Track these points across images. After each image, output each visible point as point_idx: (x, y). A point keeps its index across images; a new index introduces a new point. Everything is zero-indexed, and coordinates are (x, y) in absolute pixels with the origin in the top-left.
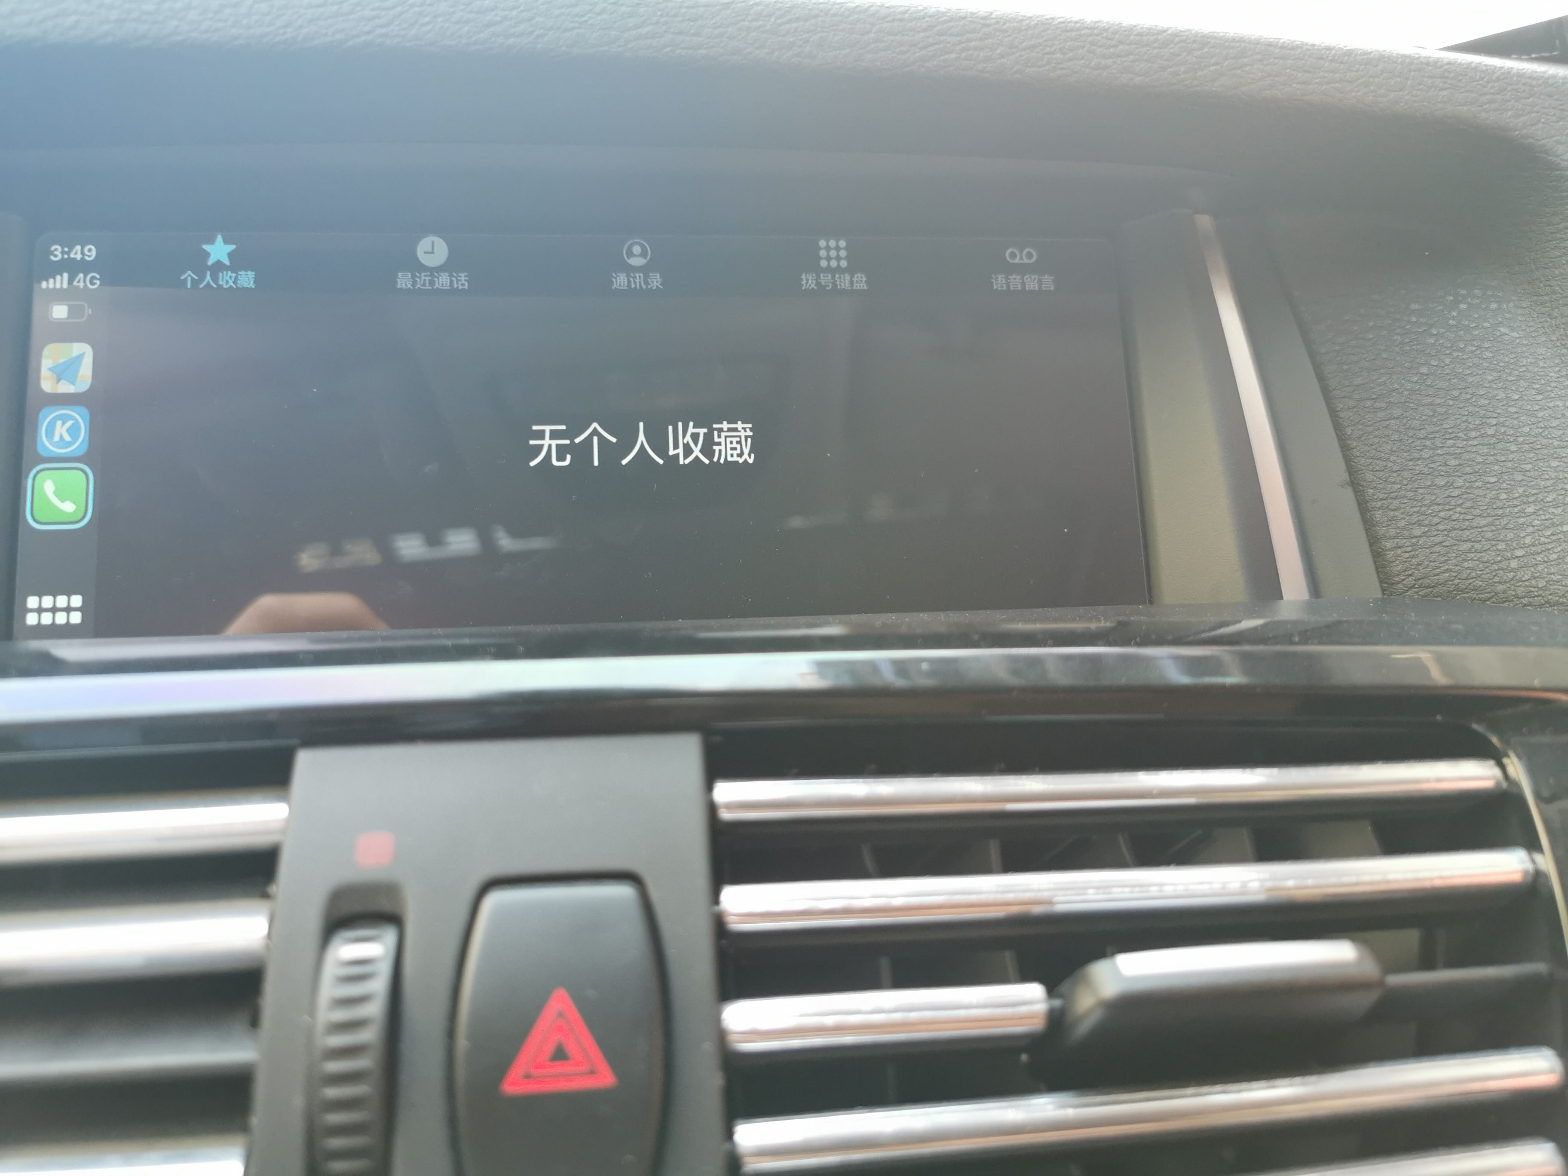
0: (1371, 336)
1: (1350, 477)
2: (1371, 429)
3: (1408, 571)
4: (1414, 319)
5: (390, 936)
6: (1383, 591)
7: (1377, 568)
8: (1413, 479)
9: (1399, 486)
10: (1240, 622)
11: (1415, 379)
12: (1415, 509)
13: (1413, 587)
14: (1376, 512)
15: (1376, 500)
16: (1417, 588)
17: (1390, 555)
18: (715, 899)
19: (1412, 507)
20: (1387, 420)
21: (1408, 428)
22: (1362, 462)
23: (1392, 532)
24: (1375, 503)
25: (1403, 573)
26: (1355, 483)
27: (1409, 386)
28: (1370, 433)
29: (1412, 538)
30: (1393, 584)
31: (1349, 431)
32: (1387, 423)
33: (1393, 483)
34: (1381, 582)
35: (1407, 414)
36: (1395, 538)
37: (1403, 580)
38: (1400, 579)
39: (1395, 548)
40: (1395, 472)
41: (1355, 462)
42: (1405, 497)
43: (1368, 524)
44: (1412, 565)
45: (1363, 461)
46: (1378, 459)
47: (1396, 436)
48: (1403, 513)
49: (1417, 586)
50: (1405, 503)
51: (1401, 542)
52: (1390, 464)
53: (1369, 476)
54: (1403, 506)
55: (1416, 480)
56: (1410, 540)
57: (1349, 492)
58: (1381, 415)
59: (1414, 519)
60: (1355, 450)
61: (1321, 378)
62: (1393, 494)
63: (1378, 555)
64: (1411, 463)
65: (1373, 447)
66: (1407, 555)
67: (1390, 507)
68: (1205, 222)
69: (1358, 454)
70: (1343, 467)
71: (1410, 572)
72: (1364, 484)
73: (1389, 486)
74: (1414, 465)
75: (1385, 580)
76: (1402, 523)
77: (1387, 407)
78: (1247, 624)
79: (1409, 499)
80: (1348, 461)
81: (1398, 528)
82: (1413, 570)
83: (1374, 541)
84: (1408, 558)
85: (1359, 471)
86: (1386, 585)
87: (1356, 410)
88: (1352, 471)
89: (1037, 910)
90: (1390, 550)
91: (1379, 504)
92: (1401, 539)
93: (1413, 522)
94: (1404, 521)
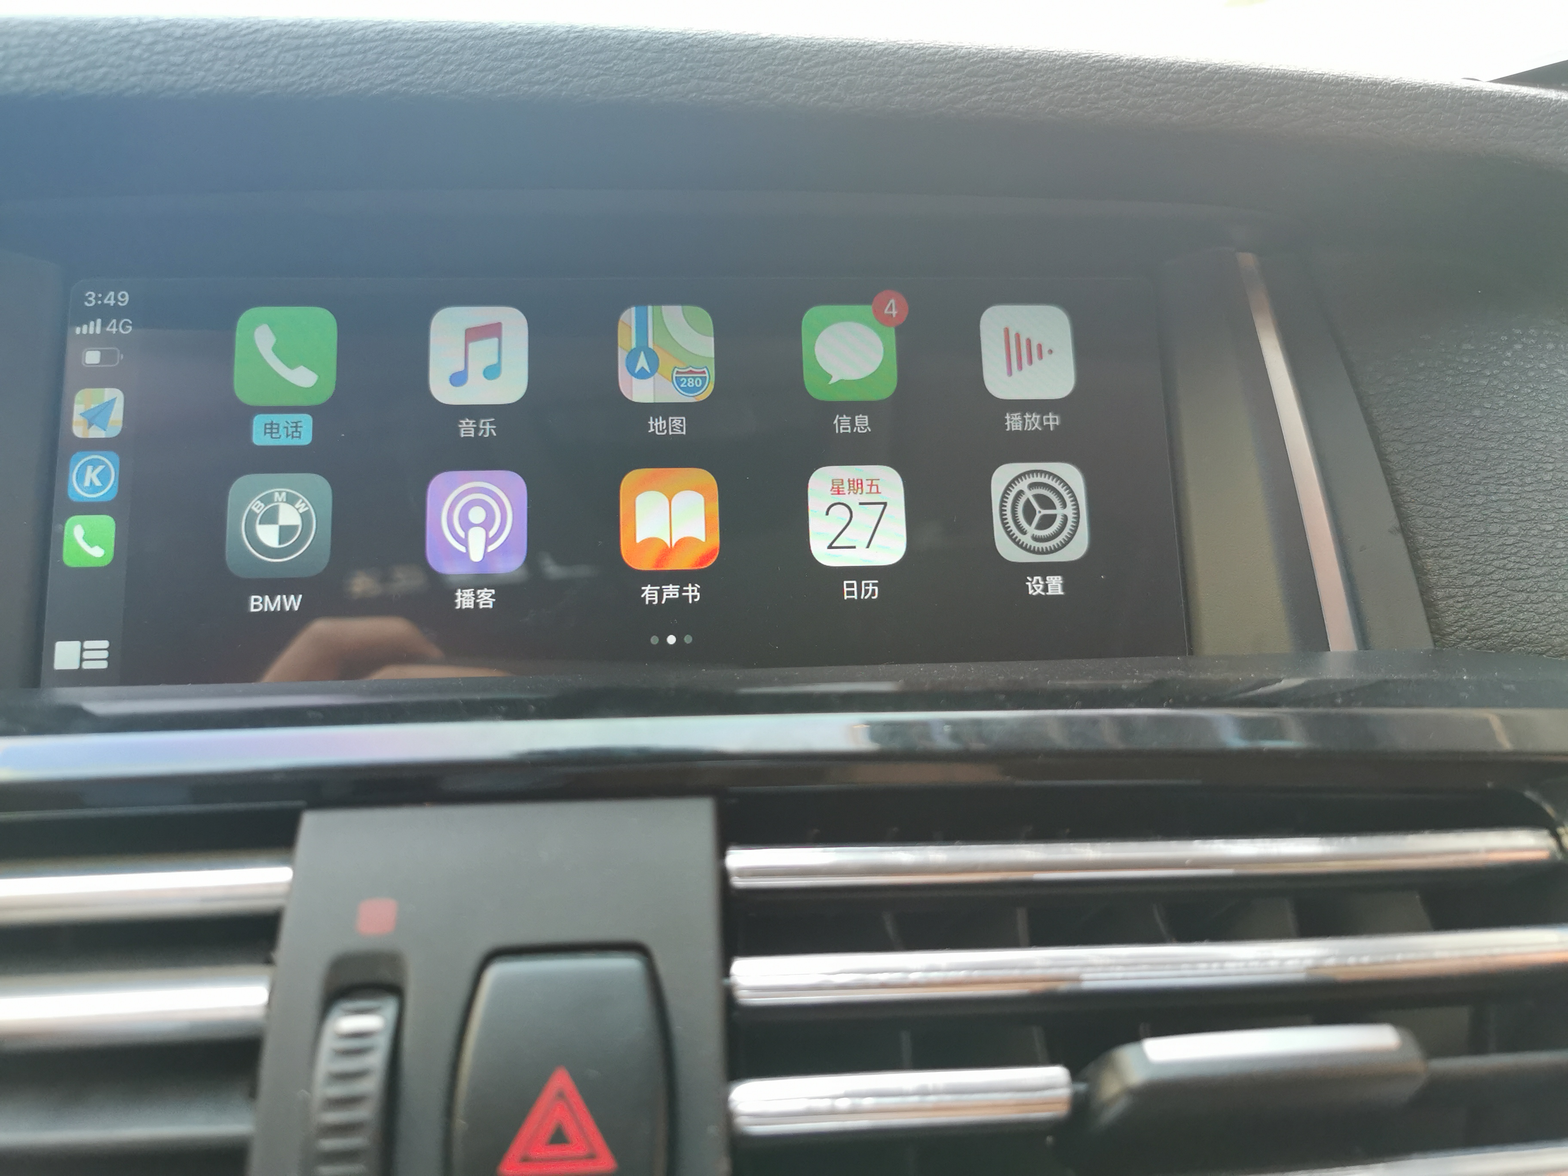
0: (1422, 378)
1: (1400, 522)
2: (1422, 473)
3: (1461, 621)
4: (1466, 360)
5: (390, 1007)
6: (1435, 641)
7: (1428, 619)
8: (1466, 526)
9: (1451, 533)
10: (1280, 681)
11: (1467, 422)
12: (1469, 558)
13: (1466, 638)
14: (1427, 560)
15: (1427, 548)
16: (1470, 639)
17: (1442, 605)
18: (726, 971)
19: (1464, 556)
20: (1438, 464)
21: (1460, 473)
22: (1412, 508)
23: (1444, 581)
24: (1426, 551)
25: (1456, 624)
26: (1405, 530)
27: (1461, 429)
28: (1420, 478)
29: (1465, 587)
30: (1444, 635)
31: (1398, 475)
32: (1439, 467)
33: (1445, 530)
34: (1432, 632)
35: (1460, 458)
36: (1447, 587)
37: (1456, 631)
38: (1453, 630)
39: (1447, 597)
40: (1447, 518)
41: (1405, 508)
42: (1457, 544)
43: (1420, 572)
44: (1465, 616)
45: (1413, 506)
46: (1429, 505)
47: (1448, 481)
48: (1455, 562)
49: (1469, 638)
50: (1457, 551)
51: (1453, 591)
52: (1442, 510)
53: (1420, 522)
54: (1455, 554)
55: (1467, 529)
56: (1462, 590)
57: (1399, 540)
58: (1432, 459)
59: (1467, 567)
60: (1405, 495)
61: (1370, 422)
62: (1445, 542)
63: (1429, 605)
64: (1463, 509)
65: (1424, 492)
66: (1460, 605)
67: (1441, 555)
68: (1248, 260)
69: (1409, 499)
70: (1393, 513)
71: (1462, 623)
72: (1415, 531)
73: (1441, 533)
74: (1467, 512)
75: (1437, 631)
76: (1455, 572)
77: (1438, 451)
78: (1288, 683)
79: (1461, 547)
80: (1398, 506)
81: (1450, 577)
82: (1466, 621)
83: (1425, 590)
84: (1460, 608)
85: (1410, 516)
86: (1437, 636)
87: (1406, 454)
88: (1402, 516)
89: (1063, 987)
90: (1443, 599)
91: (1430, 551)
92: (1454, 588)
93: (1466, 571)
94: (1456, 570)
